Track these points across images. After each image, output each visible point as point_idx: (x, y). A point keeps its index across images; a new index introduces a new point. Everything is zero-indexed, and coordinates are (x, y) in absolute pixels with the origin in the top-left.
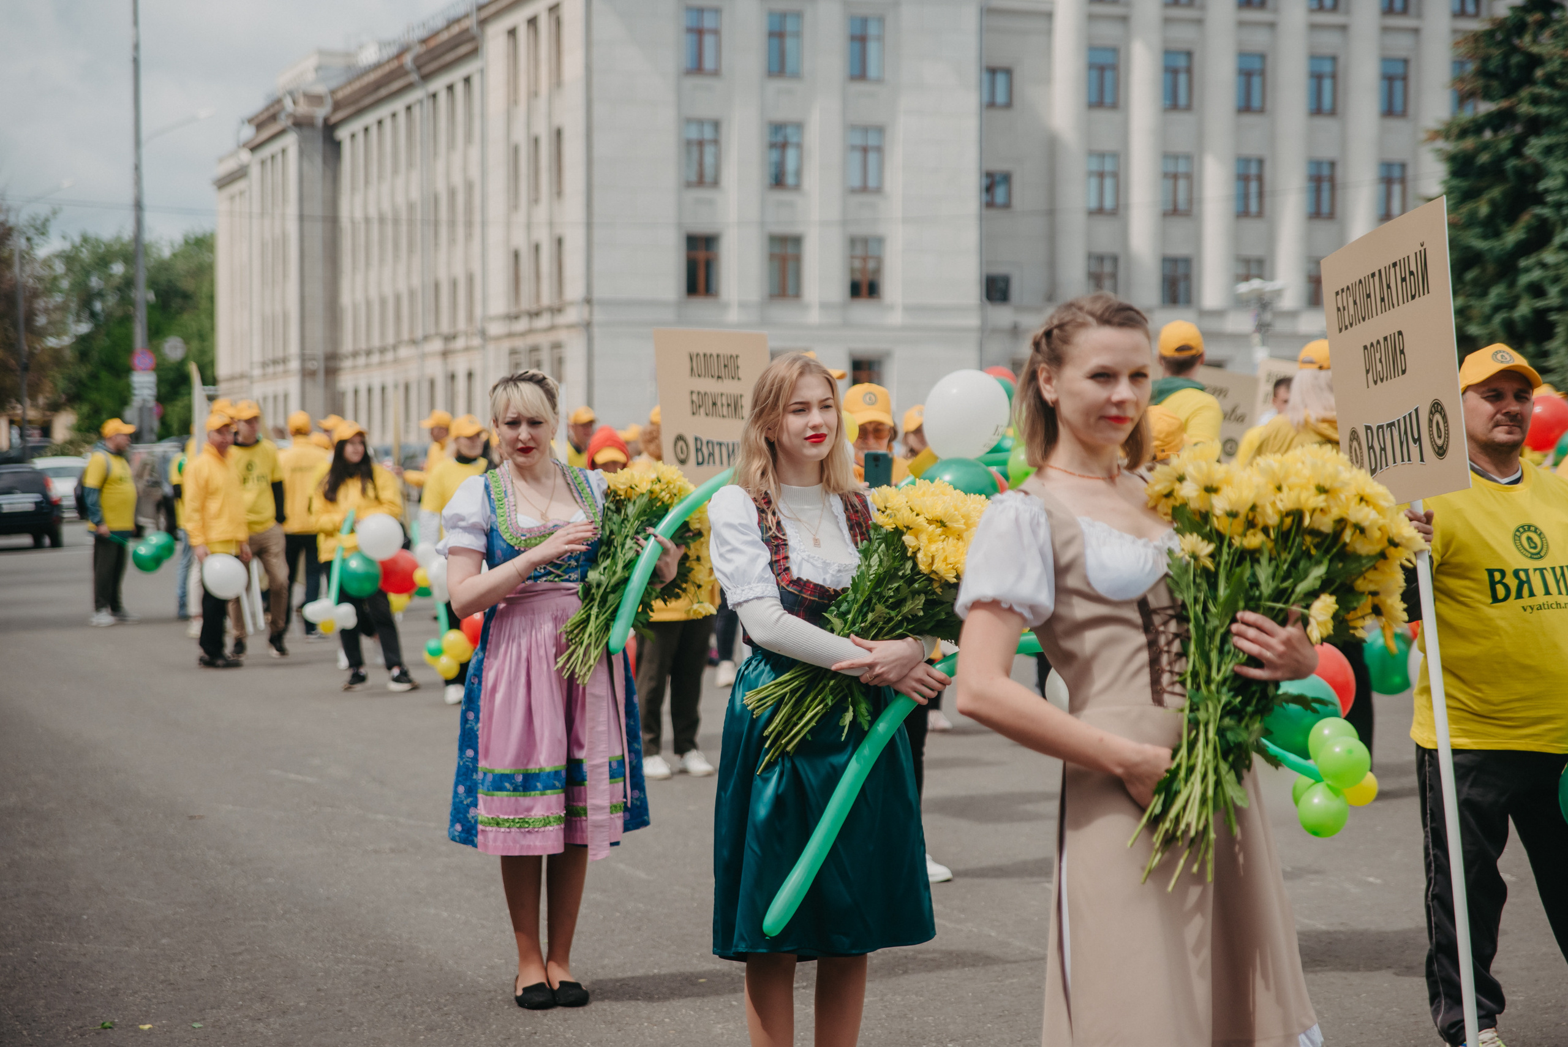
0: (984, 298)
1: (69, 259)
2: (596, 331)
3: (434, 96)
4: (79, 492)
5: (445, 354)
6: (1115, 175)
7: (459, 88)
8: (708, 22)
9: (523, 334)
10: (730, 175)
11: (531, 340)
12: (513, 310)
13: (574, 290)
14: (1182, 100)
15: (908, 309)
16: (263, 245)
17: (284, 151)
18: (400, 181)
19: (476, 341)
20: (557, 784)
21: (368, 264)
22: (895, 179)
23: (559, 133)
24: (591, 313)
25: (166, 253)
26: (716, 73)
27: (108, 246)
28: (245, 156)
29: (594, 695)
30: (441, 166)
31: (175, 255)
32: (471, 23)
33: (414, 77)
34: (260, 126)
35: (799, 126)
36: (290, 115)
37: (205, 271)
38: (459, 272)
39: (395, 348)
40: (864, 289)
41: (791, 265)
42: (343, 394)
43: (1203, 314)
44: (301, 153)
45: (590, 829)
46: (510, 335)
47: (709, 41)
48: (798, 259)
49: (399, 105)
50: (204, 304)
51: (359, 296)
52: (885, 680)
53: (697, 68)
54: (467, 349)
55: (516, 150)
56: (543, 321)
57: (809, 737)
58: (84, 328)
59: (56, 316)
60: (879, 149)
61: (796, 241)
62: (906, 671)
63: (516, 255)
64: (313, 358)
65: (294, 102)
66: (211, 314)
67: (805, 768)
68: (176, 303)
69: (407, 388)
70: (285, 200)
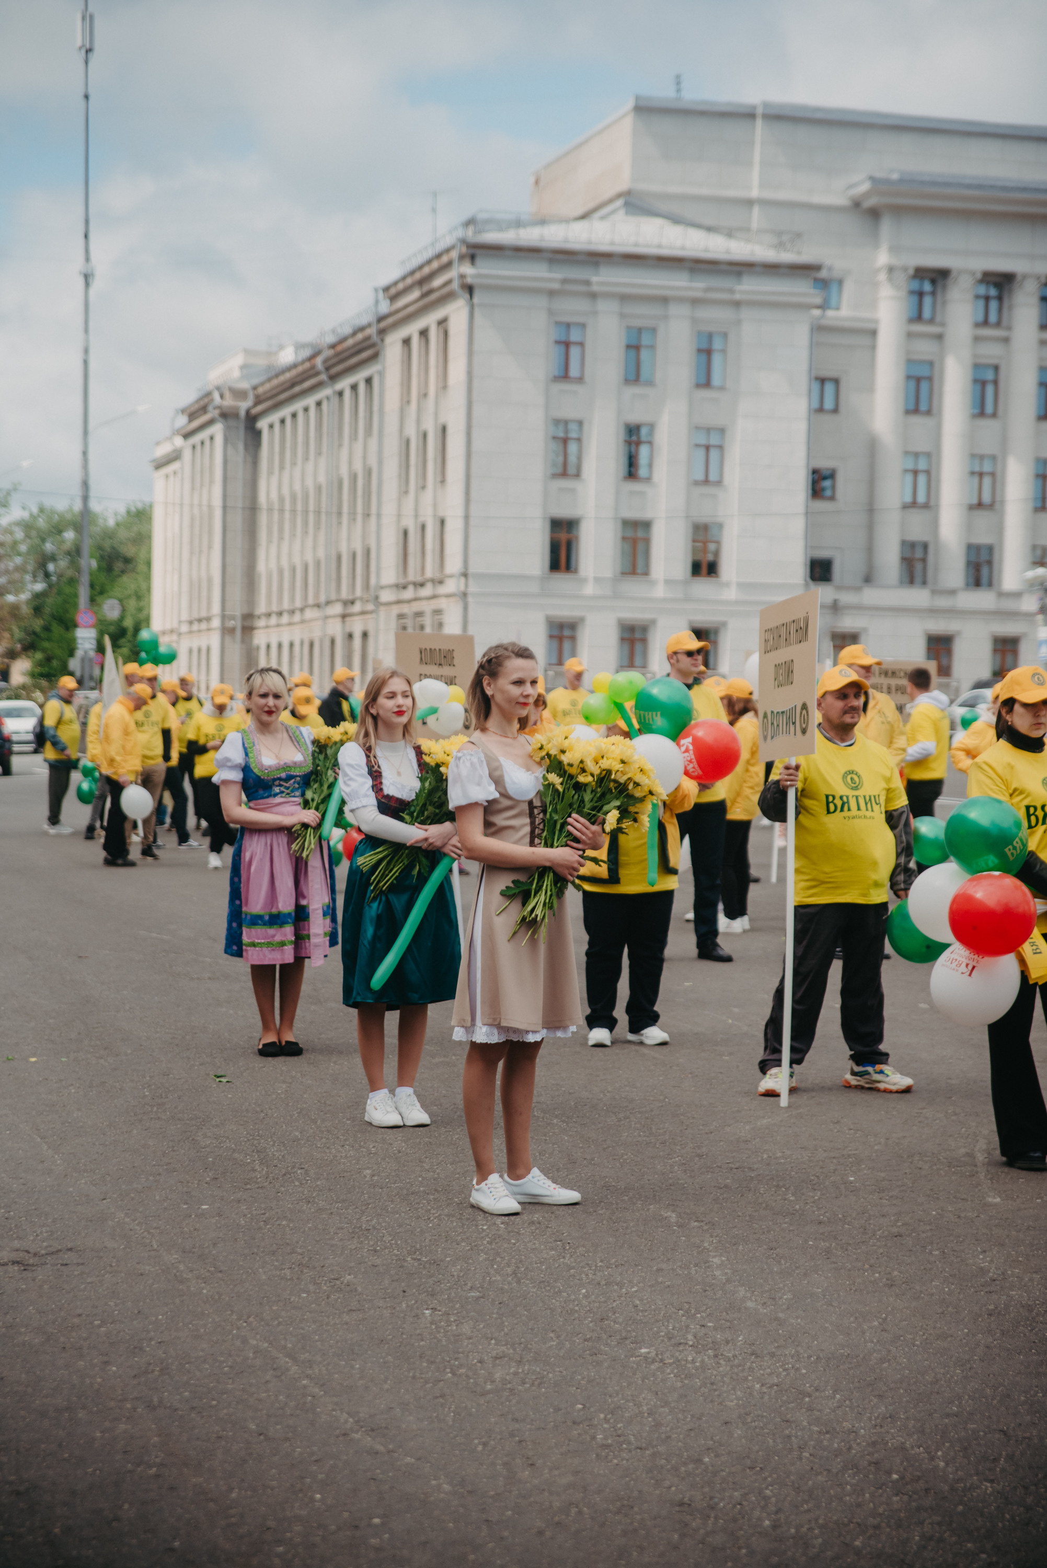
0: (809, 579)
1: (27, 526)
2: (470, 599)
3: (341, 394)
4: (38, 730)
5: (344, 616)
6: (928, 472)
7: (362, 388)
8: (574, 336)
9: (409, 601)
10: (590, 468)
11: (416, 607)
12: (402, 581)
13: (453, 564)
14: (989, 409)
15: (741, 586)
16: (192, 519)
17: (212, 438)
18: (310, 466)
19: (370, 607)
20: (289, 920)
21: (281, 538)
22: (733, 474)
23: (444, 429)
24: (466, 585)
25: (111, 522)
26: (580, 380)
27: (61, 516)
28: (179, 441)
29: (314, 867)
30: (344, 452)
31: (118, 524)
32: (372, 331)
33: (323, 377)
34: (192, 416)
35: (652, 427)
36: (219, 407)
37: (143, 539)
38: (358, 547)
39: (302, 610)
40: (704, 569)
41: (640, 546)
42: (258, 648)
43: (1001, 595)
44: (226, 440)
45: (312, 947)
46: (398, 602)
47: (574, 352)
48: (647, 541)
49: (310, 401)
50: (141, 567)
51: (273, 565)
52: (435, 846)
53: (564, 376)
54: (363, 613)
55: (408, 442)
56: (427, 591)
57: (395, 882)
58: (39, 587)
59: (16, 576)
60: (721, 447)
61: (646, 525)
62: (446, 841)
63: (406, 533)
64: (233, 618)
65: (222, 396)
66: (148, 577)
67: (393, 899)
68: (119, 565)
69: (311, 645)
70: (211, 482)
